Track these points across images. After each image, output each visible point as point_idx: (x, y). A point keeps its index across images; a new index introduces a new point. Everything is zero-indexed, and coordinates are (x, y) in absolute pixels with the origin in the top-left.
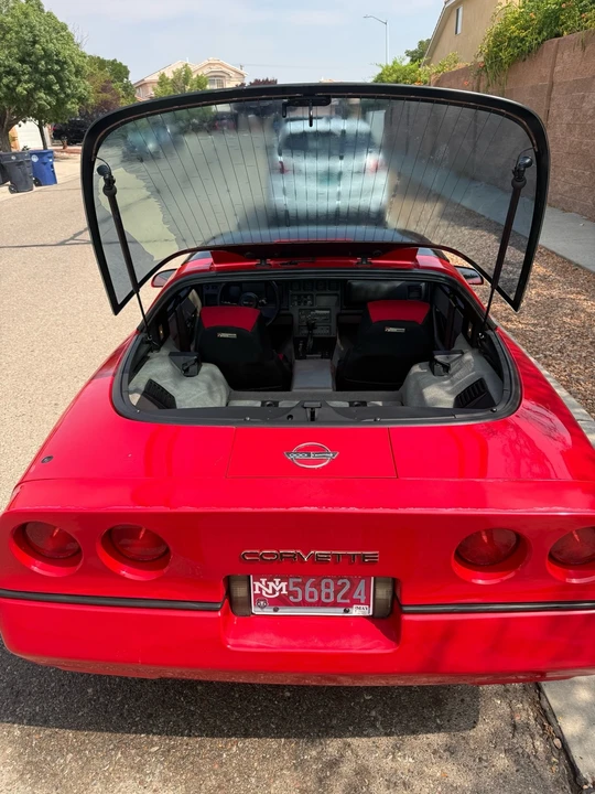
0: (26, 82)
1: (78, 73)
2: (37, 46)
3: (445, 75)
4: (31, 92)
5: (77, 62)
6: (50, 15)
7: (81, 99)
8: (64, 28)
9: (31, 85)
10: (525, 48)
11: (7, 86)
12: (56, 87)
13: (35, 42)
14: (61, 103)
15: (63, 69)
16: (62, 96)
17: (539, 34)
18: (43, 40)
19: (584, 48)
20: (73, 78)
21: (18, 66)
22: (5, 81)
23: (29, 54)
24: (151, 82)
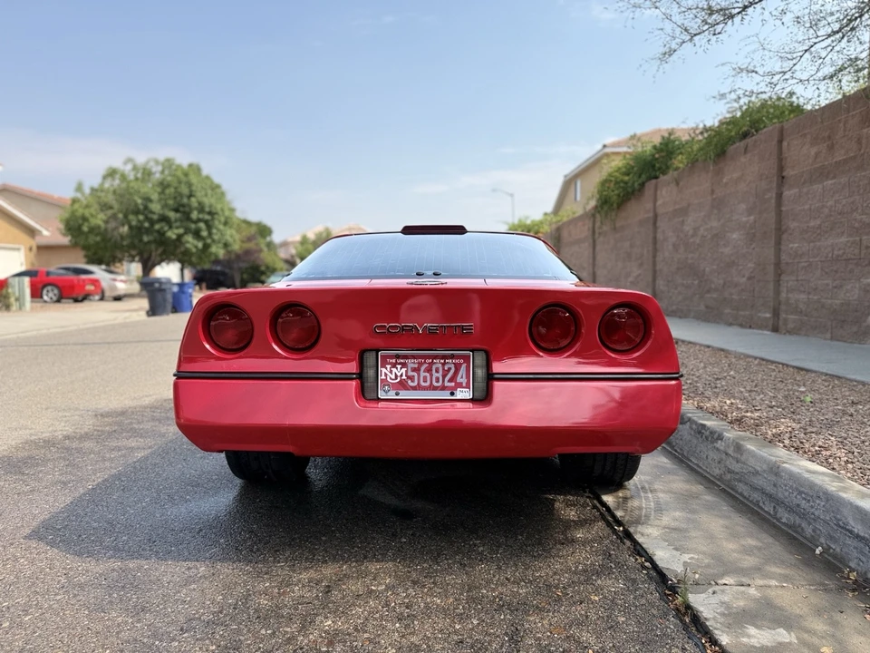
0: (177, 228)
1: (226, 224)
2: (193, 199)
3: (564, 224)
4: (180, 237)
5: (226, 214)
6: (208, 178)
7: (226, 245)
8: (218, 186)
9: (181, 231)
10: (630, 190)
11: (158, 231)
13: (190, 196)
14: (206, 247)
15: (213, 219)
16: (209, 241)
17: (640, 176)
18: (198, 194)
20: (221, 227)
21: (172, 215)
22: (157, 227)
23: (183, 206)
24: (293, 243)
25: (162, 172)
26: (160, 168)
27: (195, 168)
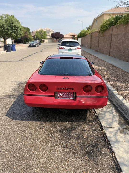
0: (10, 31)
1: (20, 30)
2: (13, 24)
3: (93, 32)
4: (11, 33)
5: (20, 28)
6: (16, 18)
7: (21, 35)
8: (18, 21)
9: (11, 32)
10: (107, 28)
11: (6, 32)
12: (16, 32)
13: (12, 24)
14: (17, 35)
15: (18, 29)
16: (17, 34)
17: (110, 25)
18: (14, 23)
19: (117, 28)
20: (19, 31)
21: (9, 28)
22: (6, 31)
23: (11, 26)
24: (34, 32)
25: (6, 17)
26: (5, 16)
27: (13, 16)
